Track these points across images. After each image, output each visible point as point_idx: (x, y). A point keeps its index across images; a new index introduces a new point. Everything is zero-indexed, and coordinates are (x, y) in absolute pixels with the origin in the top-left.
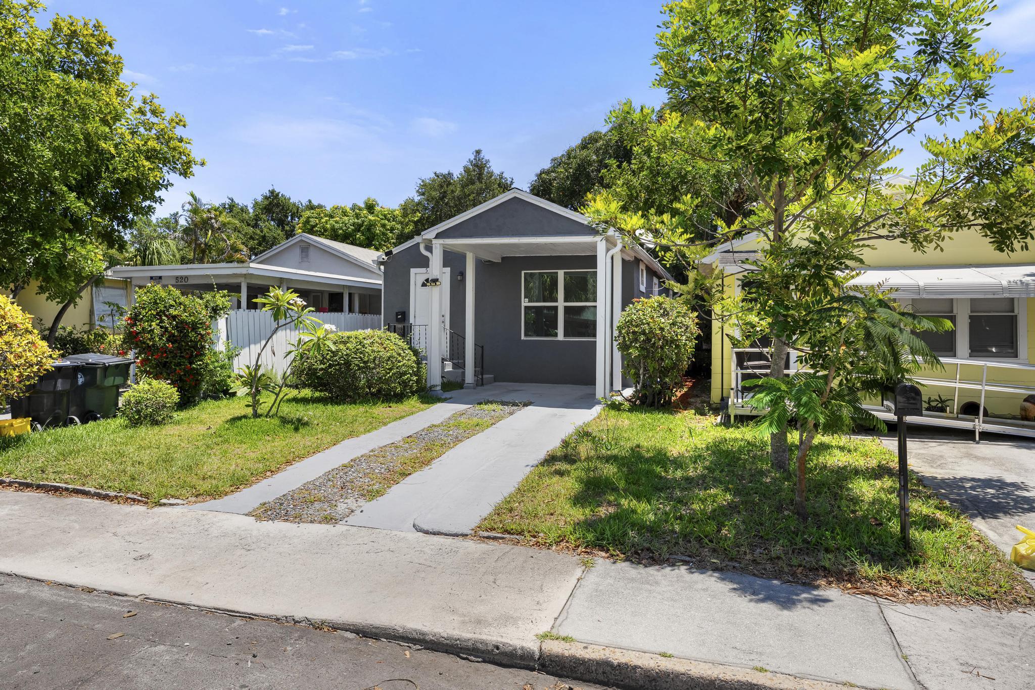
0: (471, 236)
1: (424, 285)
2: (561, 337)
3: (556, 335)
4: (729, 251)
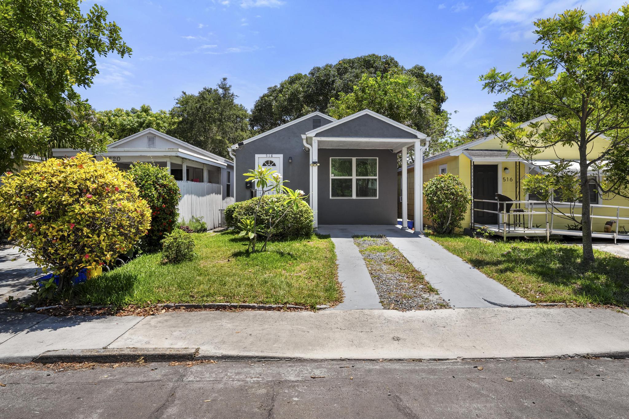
0: (338, 136)
1: (264, 165)
2: (354, 197)
3: (351, 196)
4: (467, 150)
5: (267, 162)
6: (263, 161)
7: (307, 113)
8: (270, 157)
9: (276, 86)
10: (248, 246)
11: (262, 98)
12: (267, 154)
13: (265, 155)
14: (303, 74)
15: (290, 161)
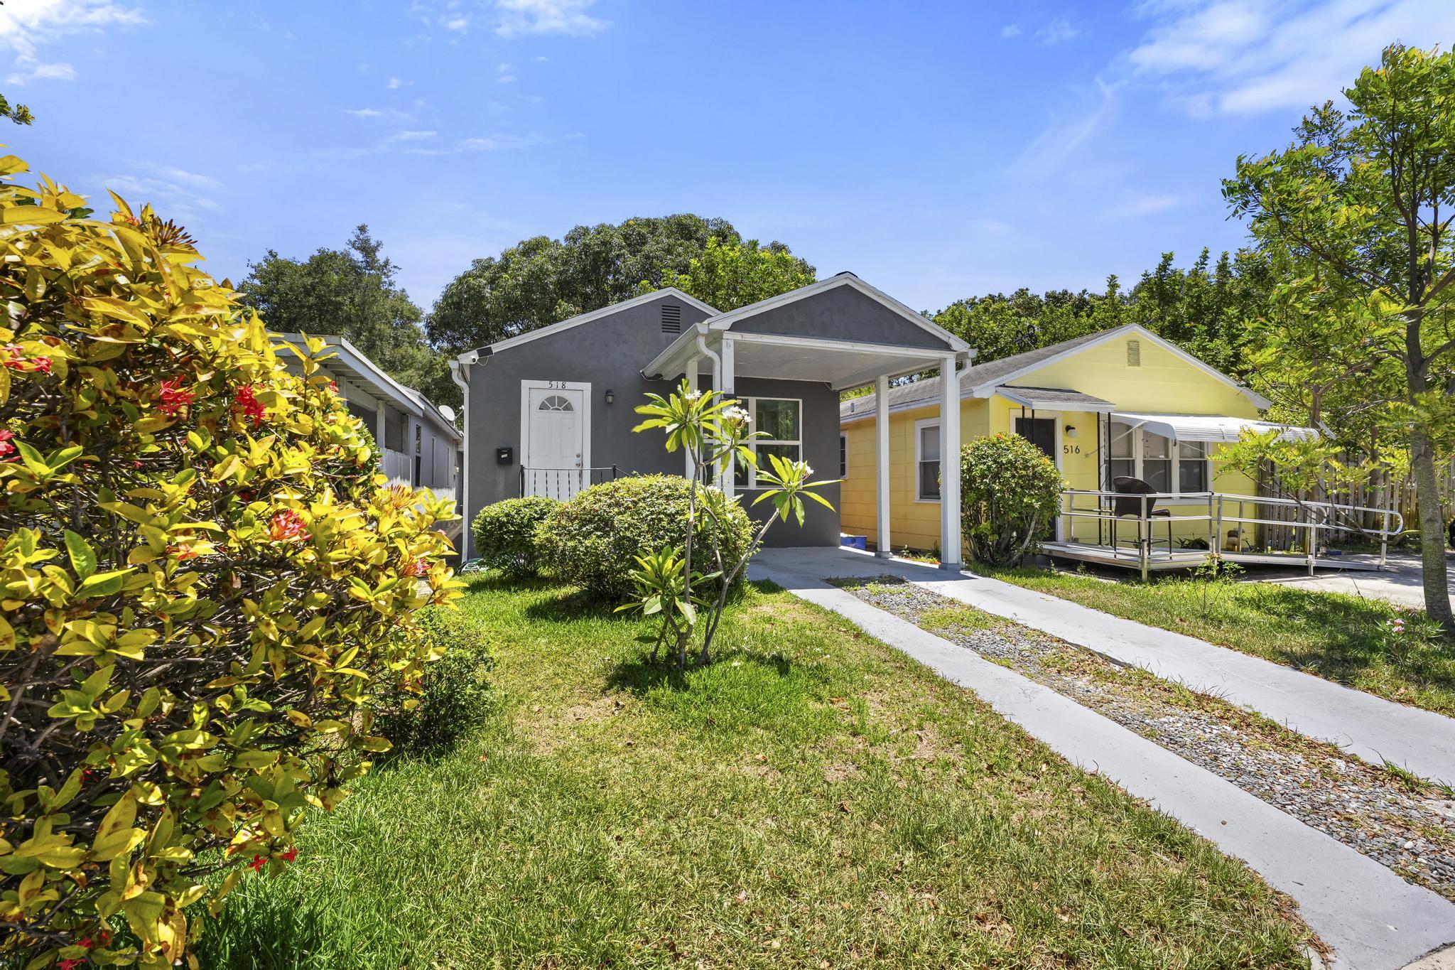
1: (543, 407)
2: (752, 484)
3: (746, 483)
4: (1004, 386)
5: (551, 400)
6: (540, 397)
7: (568, 315)
8: (560, 387)
9: (491, 259)
10: (655, 644)
11: (460, 280)
12: (551, 380)
13: (546, 384)
14: (552, 240)
15: (610, 399)
